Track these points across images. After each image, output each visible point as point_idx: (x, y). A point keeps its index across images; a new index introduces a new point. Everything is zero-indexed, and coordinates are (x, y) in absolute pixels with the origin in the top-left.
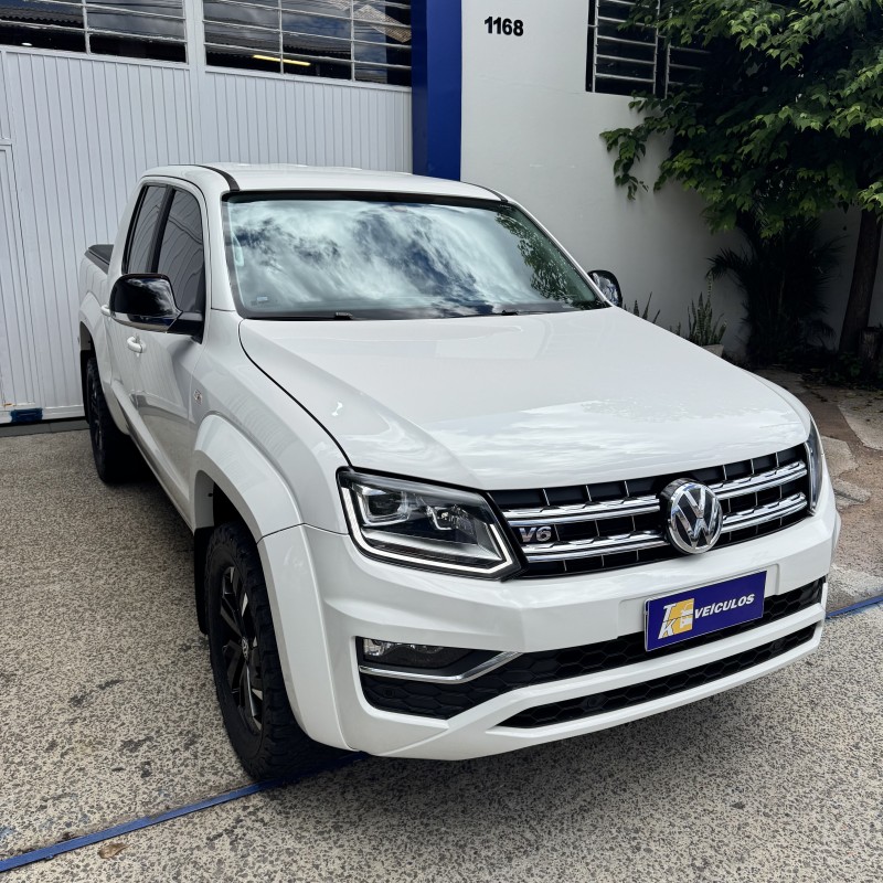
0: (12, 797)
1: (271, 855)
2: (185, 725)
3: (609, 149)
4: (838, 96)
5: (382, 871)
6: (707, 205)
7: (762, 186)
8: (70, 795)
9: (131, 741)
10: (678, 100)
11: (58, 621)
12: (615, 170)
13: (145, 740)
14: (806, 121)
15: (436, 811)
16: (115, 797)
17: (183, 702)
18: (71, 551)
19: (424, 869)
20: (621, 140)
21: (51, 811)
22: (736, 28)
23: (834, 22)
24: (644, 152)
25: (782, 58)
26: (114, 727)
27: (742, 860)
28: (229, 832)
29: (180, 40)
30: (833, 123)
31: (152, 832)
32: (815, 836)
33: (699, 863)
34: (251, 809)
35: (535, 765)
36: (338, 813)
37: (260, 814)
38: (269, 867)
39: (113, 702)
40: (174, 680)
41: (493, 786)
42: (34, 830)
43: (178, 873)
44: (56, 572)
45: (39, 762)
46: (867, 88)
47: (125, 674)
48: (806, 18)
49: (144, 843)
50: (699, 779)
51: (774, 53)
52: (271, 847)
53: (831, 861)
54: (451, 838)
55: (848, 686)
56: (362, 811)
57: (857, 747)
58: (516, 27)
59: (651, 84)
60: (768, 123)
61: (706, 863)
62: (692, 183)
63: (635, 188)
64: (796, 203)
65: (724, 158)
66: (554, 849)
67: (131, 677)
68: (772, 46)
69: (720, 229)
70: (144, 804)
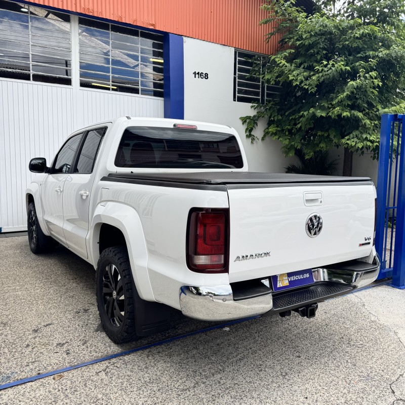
0: (14, 363)
1: (121, 377)
2: (81, 338)
3: (243, 124)
4: (331, 104)
5: (165, 380)
6: (283, 146)
7: (304, 139)
8: (38, 361)
9: (60, 343)
10: (270, 105)
11: (22, 304)
12: (246, 132)
13: (66, 343)
14: (320, 113)
15: (184, 362)
16: (57, 361)
17: (80, 330)
18: (23, 280)
19: (181, 379)
20: (248, 121)
21: (31, 367)
22: (291, 78)
23: (328, 77)
24: (257, 125)
25: (310, 88)
26: (52, 339)
27: (300, 373)
28: (104, 370)
29: (70, 77)
30: (330, 114)
31: (73, 371)
32: (326, 364)
33: (284, 374)
34: (112, 363)
35: (221, 346)
36: (146, 363)
37: (116, 365)
38: (121, 380)
39: (51, 331)
40: (74, 323)
41: (206, 353)
42: (25, 373)
43: (86, 384)
44: (18, 288)
45: (23, 351)
46: (341, 101)
47: (54, 321)
48: (317, 75)
49: (71, 375)
50: (284, 349)
51: (306, 87)
52: (121, 375)
53: (332, 372)
54: (191, 369)
55: (341, 319)
56: (156, 362)
57: (343, 338)
58: (206, 76)
59: (259, 99)
60: (306, 115)
61: (286, 374)
62: (277, 137)
63: (254, 139)
64: (318, 145)
65: (289, 127)
66: (230, 371)
67: (56, 322)
68: (306, 85)
69: (289, 155)
70: (68, 363)
